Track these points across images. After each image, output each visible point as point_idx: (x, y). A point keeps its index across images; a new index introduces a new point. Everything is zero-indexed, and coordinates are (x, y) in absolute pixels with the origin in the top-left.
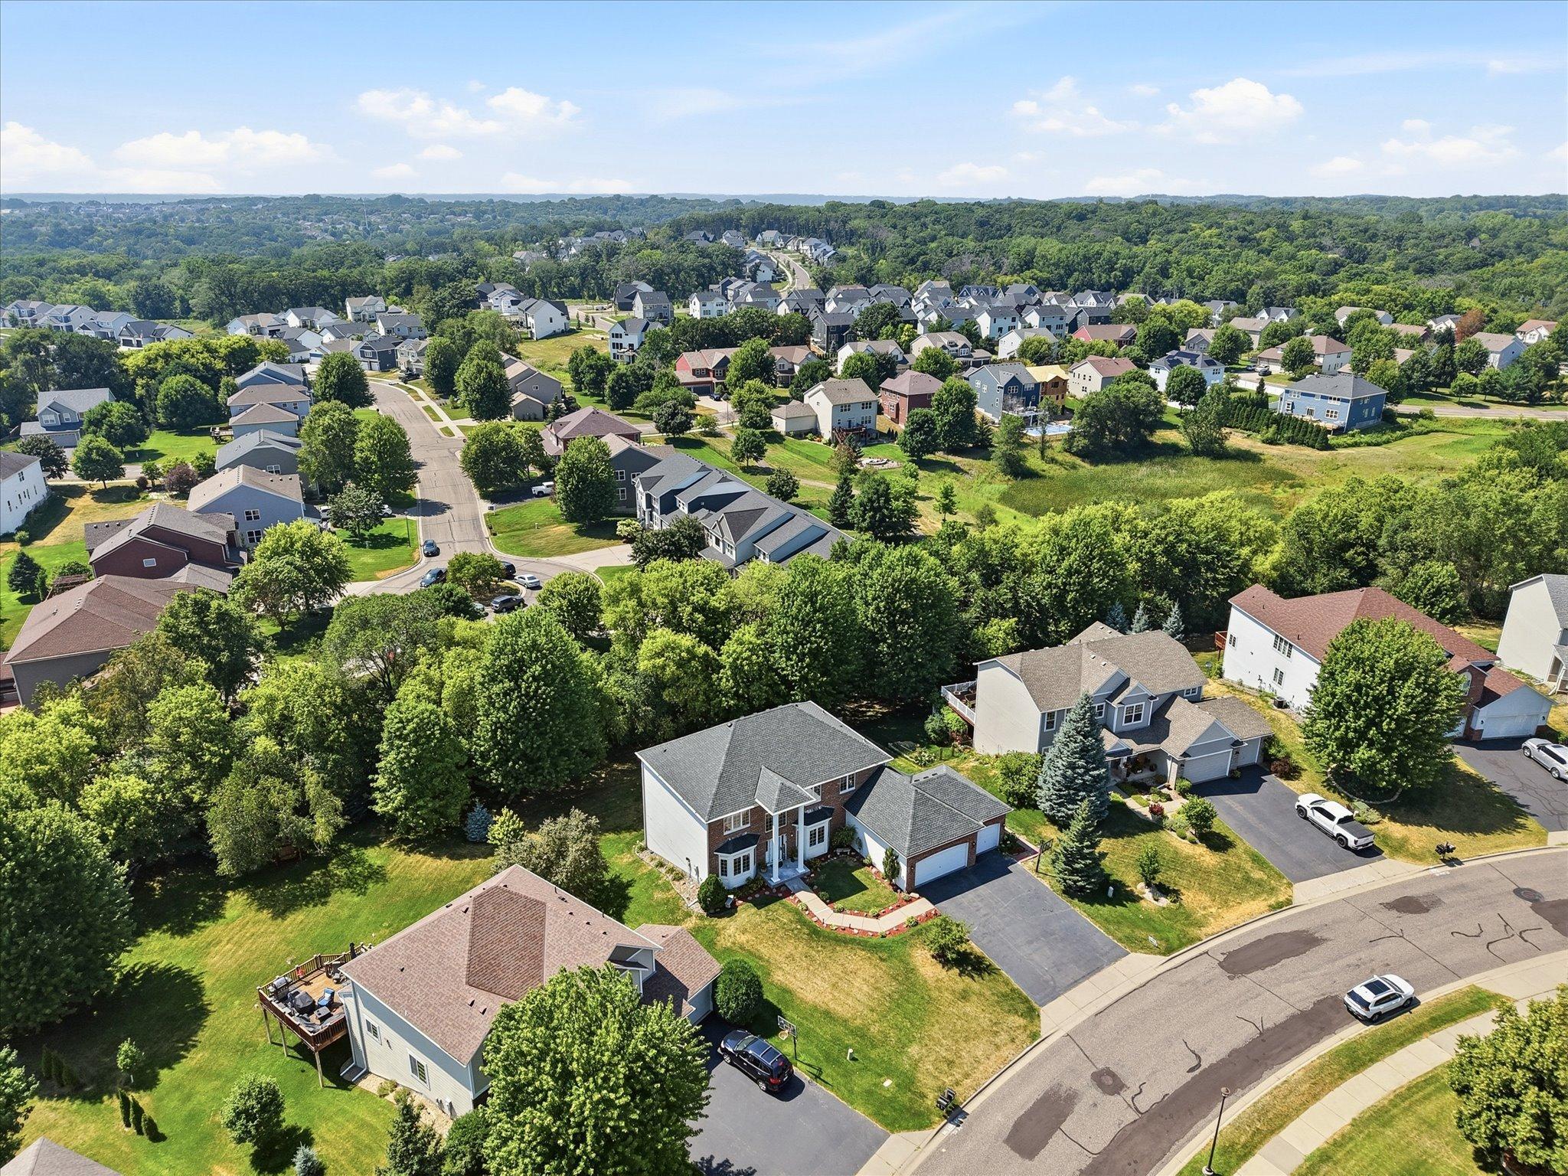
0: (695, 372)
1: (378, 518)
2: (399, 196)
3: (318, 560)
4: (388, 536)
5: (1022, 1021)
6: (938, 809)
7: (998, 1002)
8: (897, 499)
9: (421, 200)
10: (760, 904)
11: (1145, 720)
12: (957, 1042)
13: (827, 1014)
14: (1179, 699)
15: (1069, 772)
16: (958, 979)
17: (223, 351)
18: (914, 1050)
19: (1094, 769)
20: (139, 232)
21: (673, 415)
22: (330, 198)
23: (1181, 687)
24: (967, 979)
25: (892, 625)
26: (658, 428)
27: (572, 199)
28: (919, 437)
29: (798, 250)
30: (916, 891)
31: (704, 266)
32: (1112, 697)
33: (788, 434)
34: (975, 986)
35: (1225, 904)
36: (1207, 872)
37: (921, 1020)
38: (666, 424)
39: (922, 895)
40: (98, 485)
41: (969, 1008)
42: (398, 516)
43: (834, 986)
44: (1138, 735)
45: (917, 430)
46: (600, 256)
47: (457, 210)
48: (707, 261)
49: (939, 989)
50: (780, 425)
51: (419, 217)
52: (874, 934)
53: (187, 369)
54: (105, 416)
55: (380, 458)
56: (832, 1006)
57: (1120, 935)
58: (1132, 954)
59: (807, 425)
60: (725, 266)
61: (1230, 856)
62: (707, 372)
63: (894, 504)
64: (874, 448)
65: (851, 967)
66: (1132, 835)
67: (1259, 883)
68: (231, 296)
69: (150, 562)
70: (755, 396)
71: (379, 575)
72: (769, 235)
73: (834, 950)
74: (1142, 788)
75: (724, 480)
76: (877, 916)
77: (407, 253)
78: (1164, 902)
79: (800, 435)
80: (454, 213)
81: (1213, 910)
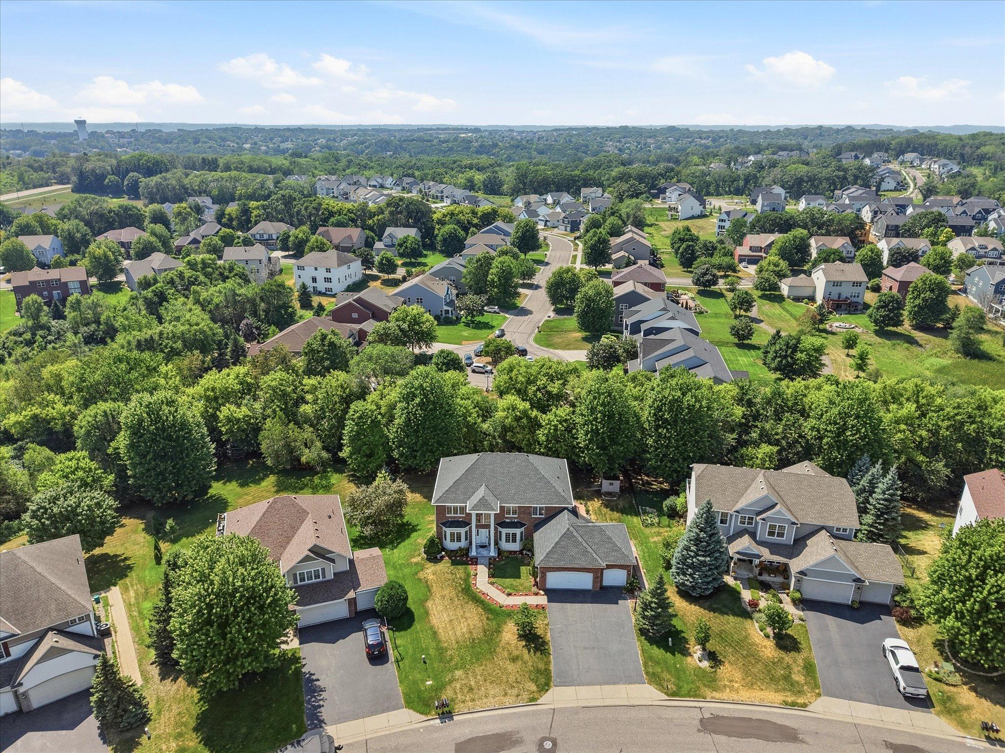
0: (751, 248)
1: (481, 312)
2: (674, 127)
3: (417, 327)
4: (487, 323)
5: (533, 687)
6: (578, 544)
7: (530, 671)
8: (802, 352)
9: (687, 129)
10: (454, 563)
11: (789, 537)
12: (485, 681)
13: (435, 634)
14: (824, 531)
15: (685, 552)
16: (520, 648)
17: (480, 214)
18: (459, 673)
19: (703, 556)
20: (518, 147)
21: (705, 274)
22: (634, 128)
23: (830, 524)
24: (525, 651)
25: (658, 427)
26: (693, 281)
27: (787, 129)
28: (883, 312)
29: (929, 168)
30: (543, 590)
31: (838, 177)
32: (759, 513)
33: (789, 297)
34: (526, 656)
35: (751, 686)
36: (758, 660)
37: (477, 660)
38: (698, 280)
39: (546, 594)
40: (386, 276)
41: (510, 667)
42: (502, 314)
43: (451, 621)
44: (775, 548)
45: (882, 307)
46: (763, 167)
47: (704, 136)
48: (841, 173)
49: (504, 649)
50: (785, 289)
51: (678, 140)
52: (497, 603)
53: (458, 222)
54: (405, 242)
55: (499, 279)
56: (441, 631)
57: (651, 670)
58: (647, 685)
59: (807, 293)
60: (856, 178)
61: (788, 658)
62: (760, 249)
63: (799, 355)
64: (853, 316)
65: (468, 615)
66: (723, 613)
67: (793, 684)
68: (524, 184)
69: (355, 315)
70: (772, 267)
71: (463, 342)
72: (909, 156)
73: (467, 603)
74: (765, 587)
75: (673, 318)
76: (509, 595)
77: (648, 162)
78: (705, 664)
79: (797, 299)
80: (701, 138)
81: (736, 685)
